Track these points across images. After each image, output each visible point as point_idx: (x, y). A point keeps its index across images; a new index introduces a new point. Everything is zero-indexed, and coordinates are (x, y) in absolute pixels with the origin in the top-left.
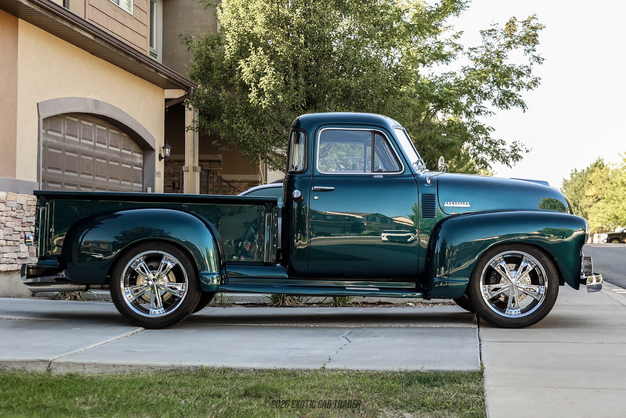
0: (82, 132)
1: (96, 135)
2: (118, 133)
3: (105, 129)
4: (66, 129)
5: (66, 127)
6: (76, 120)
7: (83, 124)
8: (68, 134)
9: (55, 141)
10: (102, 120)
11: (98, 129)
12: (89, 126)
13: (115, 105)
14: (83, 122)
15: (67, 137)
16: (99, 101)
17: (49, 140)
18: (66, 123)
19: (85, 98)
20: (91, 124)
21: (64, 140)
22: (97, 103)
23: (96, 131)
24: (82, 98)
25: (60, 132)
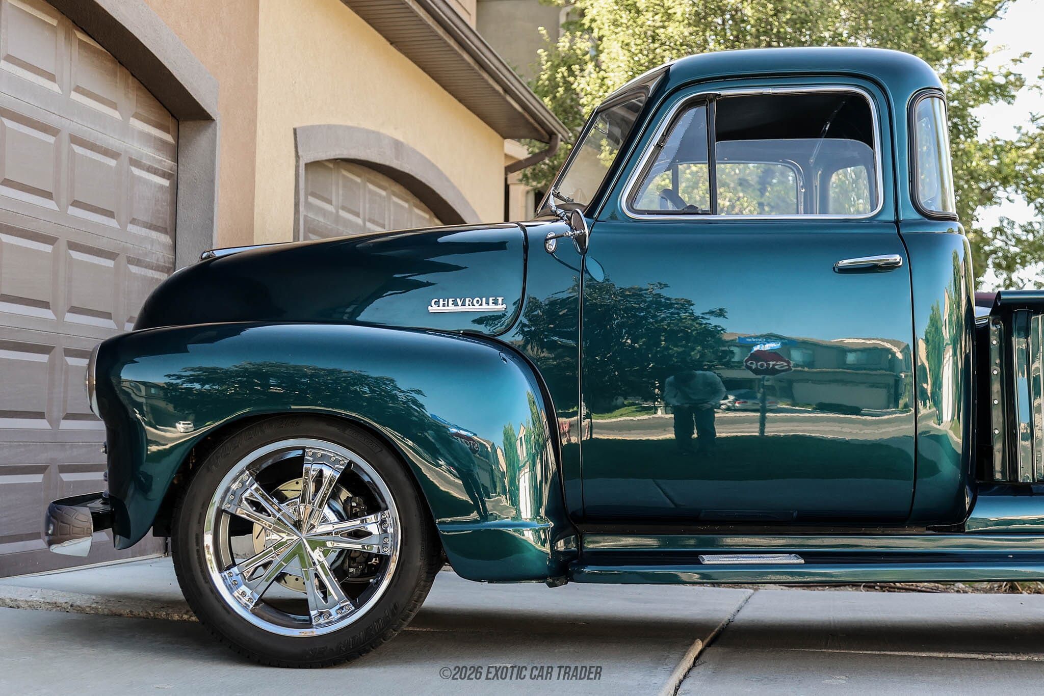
0: (367, 206)
1: (392, 218)
2: (427, 216)
3: (406, 205)
4: (341, 198)
5: (341, 192)
6: (358, 180)
7: (370, 191)
8: (344, 208)
9: (321, 219)
10: (402, 188)
11: (396, 204)
12: (380, 196)
13: (427, 156)
14: (371, 187)
15: (342, 213)
16: (402, 143)
17: (311, 215)
18: (341, 182)
19: (378, 133)
20: (384, 193)
21: (337, 218)
22: (398, 145)
23: (392, 208)
24: (373, 132)
25: (329, 202)
